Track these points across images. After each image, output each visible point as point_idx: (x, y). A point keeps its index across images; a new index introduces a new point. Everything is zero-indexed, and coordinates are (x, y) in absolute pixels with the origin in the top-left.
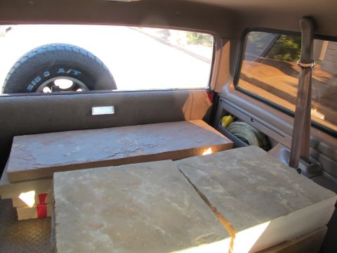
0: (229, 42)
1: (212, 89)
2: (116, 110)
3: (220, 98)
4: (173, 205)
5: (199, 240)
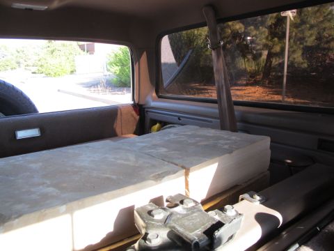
0: (145, 53)
1: (137, 102)
2: (42, 131)
3: (146, 110)
4: (119, 161)
5: (153, 177)
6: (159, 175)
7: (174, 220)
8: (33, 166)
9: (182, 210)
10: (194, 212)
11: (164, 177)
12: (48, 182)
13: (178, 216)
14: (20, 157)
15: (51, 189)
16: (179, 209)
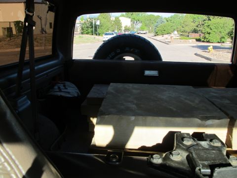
4: (187, 101)
5: (201, 117)
6: (206, 117)
7: (194, 149)
8: (134, 91)
9: (206, 145)
10: (213, 150)
11: (209, 119)
12: (135, 102)
13: (200, 148)
14: (131, 85)
15: (134, 106)
16: (204, 144)
